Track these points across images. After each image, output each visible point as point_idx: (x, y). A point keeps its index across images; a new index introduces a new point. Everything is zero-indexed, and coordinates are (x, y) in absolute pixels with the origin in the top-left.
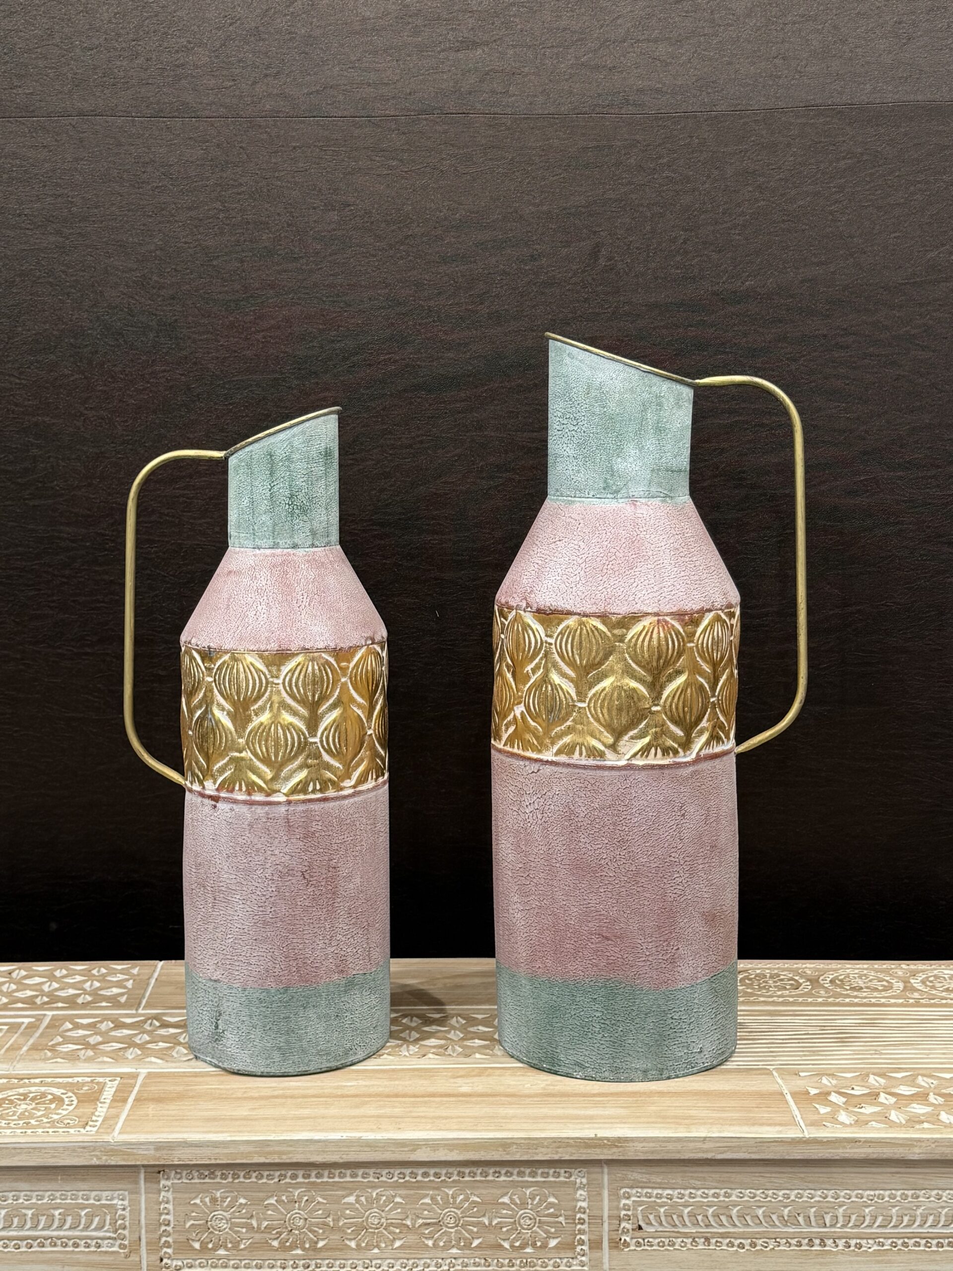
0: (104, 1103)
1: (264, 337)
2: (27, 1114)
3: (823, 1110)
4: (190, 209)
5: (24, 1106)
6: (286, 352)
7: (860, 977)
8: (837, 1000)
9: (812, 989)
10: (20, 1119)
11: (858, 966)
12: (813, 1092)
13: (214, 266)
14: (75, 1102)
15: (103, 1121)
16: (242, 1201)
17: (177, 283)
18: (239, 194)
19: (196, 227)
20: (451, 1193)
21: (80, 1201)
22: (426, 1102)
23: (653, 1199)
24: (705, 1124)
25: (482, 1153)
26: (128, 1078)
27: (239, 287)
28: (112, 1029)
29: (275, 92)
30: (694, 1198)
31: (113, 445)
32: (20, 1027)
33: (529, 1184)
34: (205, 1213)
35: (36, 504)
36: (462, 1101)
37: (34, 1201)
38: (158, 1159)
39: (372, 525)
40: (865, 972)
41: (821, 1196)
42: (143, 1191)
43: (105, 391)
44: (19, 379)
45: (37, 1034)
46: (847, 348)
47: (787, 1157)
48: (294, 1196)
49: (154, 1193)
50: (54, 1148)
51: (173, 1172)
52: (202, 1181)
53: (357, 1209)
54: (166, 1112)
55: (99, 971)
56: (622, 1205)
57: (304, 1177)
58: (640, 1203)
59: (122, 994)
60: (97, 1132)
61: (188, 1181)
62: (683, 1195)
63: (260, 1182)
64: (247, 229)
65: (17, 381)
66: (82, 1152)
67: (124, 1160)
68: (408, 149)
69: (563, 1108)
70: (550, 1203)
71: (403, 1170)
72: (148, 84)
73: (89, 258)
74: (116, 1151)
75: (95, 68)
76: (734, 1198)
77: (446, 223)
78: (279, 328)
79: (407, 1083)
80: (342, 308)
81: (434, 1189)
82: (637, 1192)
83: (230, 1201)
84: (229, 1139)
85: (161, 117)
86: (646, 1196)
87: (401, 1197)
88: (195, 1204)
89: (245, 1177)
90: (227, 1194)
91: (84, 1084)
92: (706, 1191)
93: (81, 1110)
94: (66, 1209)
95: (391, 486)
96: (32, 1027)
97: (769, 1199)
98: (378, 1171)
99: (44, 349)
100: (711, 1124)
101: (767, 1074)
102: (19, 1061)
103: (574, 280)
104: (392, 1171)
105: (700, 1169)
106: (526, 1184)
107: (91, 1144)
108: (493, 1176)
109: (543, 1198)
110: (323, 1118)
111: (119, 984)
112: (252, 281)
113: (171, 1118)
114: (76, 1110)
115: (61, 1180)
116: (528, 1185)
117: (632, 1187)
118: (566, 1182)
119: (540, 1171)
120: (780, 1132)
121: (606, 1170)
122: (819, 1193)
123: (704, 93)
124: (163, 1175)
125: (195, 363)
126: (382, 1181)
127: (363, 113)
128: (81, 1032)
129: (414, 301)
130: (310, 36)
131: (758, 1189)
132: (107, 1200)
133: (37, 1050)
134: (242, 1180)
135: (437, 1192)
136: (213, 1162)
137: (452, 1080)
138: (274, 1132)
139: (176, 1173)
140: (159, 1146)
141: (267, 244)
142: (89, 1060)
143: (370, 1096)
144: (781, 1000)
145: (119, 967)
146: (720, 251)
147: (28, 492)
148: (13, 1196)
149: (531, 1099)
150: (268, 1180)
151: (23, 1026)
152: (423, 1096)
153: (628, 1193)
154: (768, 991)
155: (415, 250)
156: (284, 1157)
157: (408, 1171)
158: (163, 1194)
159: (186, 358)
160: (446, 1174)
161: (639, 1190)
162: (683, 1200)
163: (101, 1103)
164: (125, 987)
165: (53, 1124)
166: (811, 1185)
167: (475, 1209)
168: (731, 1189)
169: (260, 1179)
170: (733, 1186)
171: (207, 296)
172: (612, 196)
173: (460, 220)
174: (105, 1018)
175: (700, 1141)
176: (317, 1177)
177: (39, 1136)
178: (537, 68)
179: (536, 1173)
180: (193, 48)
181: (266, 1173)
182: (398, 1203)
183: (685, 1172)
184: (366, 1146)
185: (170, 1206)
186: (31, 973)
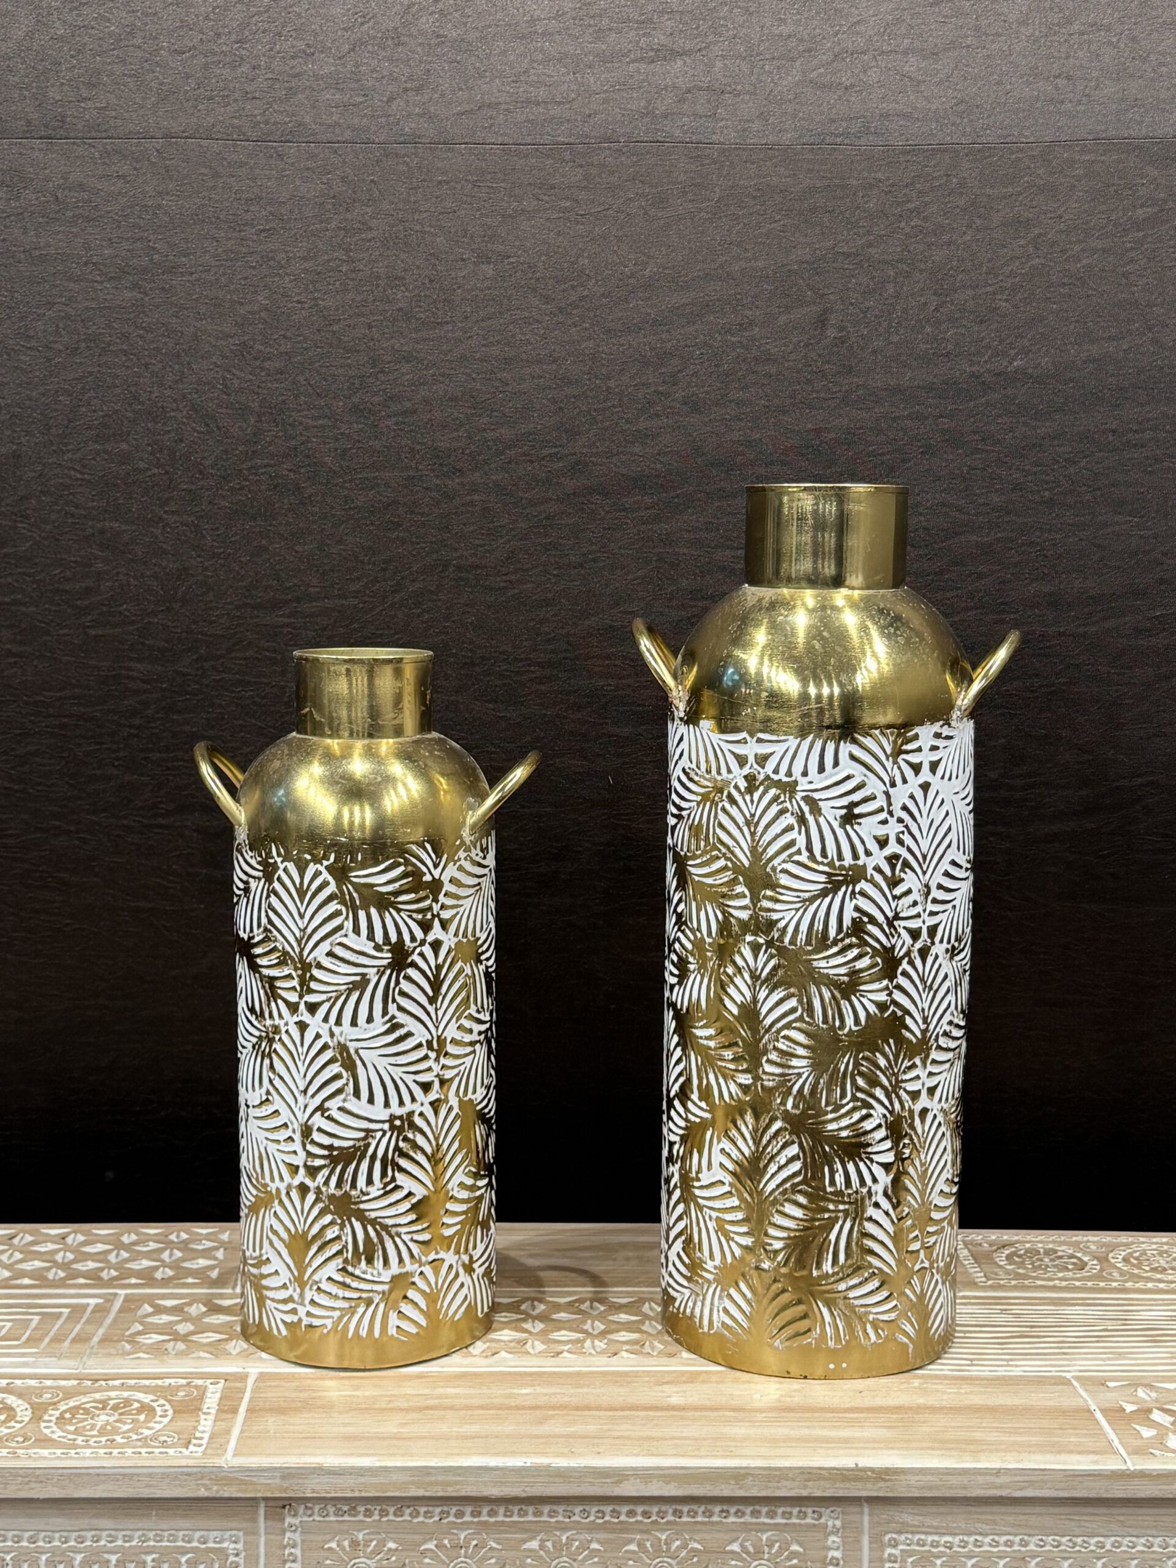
0: (208, 1413)
1: (396, 424)
2: (109, 1428)
3: (1147, 1433)
4: (304, 258)
5: (104, 1418)
6: (425, 444)
7: (1161, 1254)
8: (1137, 1285)
9: (1102, 1270)
10: (101, 1433)
11: (1154, 1240)
12: (1129, 1408)
13: (334, 333)
14: (170, 1413)
15: (211, 1438)
16: (392, 1545)
17: (286, 353)
18: (370, 240)
19: (312, 282)
20: (664, 1537)
21: (180, 1544)
22: (626, 1417)
23: (927, 1548)
24: (997, 1451)
25: (708, 1487)
26: (235, 1380)
27: (366, 359)
28: (204, 1314)
29: (417, 110)
30: (980, 1547)
31: (199, 560)
32: (85, 1311)
33: (767, 1527)
34: (343, 1560)
35: (100, 632)
36: (673, 1416)
37: (120, 1543)
38: (285, 1490)
39: (529, 665)
40: (1166, 1247)
41: (1144, 1545)
42: (262, 1531)
43: (191, 490)
44: (81, 472)
45: (108, 1321)
46: (1142, 446)
47: (1105, 1496)
48: (459, 1539)
49: (277, 1534)
50: (150, 1475)
51: (303, 1507)
52: (340, 1519)
53: (541, 1557)
54: (291, 1427)
55: (178, 1236)
56: (886, 1555)
57: (472, 1515)
58: (911, 1553)
59: (212, 1268)
60: (204, 1453)
61: (321, 1519)
62: (967, 1543)
63: (416, 1520)
64: (378, 286)
65: (79, 476)
66: (186, 1480)
67: (239, 1491)
68: (585, 187)
69: (808, 1427)
70: (792, 1553)
71: (602, 1508)
72: (254, 98)
73: (174, 320)
74: (231, 1479)
75: (188, 76)
76: (1032, 1547)
77: (631, 281)
78: (415, 412)
79: (599, 1391)
80: (497, 388)
81: (642, 1532)
82: (907, 1539)
83: (375, 1546)
84: (378, 1464)
85: (270, 141)
86: (918, 1544)
87: (599, 1542)
88: (330, 1549)
89: (395, 1515)
90: (372, 1537)
91: (178, 1388)
92: (996, 1538)
93: (180, 1423)
94: (162, 1554)
95: (555, 615)
96: (101, 1311)
97: (1078, 1548)
98: (569, 1508)
99: (114, 435)
100: (1005, 1451)
101: (1065, 1384)
102: (89, 1356)
103: (793, 357)
104: (587, 1508)
105: (988, 1509)
106: (761, 1527)
107: (195, 1470)
108: (720, 1516)
109: (784, 1546)
110: (497, 1437)
111: (206, 1253)
112: (382, 352)
113: (296, 1435)
114: (174, 1424)
115: (157, 1515)
116: (764, 1528)
117: (900, 1532)
118: (814, 1525)
119: (780, 1511)
120: (1096, 1462)
121: (866, 1510)
122: (1143, 1540)
123: (965, 120)
124: (289, 1511)
125: (308, 457)
126: (574, 1522)
127: (529, 140)
128: (165, 1318)
129: (589, 379)
130: (463, 40)
131: (1064, 1536)
132: (215, 1542)
133: (111, 1341)
134: (391, 1517)
135: (646, 1536)
136: (357, 1494)
137: (660, 1388)
138: (435, 1455)
139: (306, 1508)
140: (287, 1473)
141: (401, 305)
142: (181, 1354)
143: (553, 1408)
144: (1064, 1284)
145: (204, 1231)
146: (982, 322)
147: (89, 618)
148: (93, 1537)
149: (764, 1415)
150: (426, 1517)
151: (89, 1309)
152: (623, 1409)
153: (895, 1539)
154: (1047, 1272)
155: (592, 314)
156: (450, 1489)
157: (608, 1509)
158: (288, 1535)
159: (296, 449)
160: (658, 1513)
161: (910, 1536)
162: (966, 1550)
163: (204, 1413)
164: (215, 1259)
165: (145, 1441)
166: (1131, 1531)
167: (695, 1559)
168: (1029, 1535)
169: (416, 1517)
170: (1032, 1532)
171: (324, 370)
172: (846, 249)
173: (650, 277)
174: (194, 1300)
175: (992, 1474)
176: (489, 1515)
177: (128, 1458)
178: (754, 85)
179: (776, 1513)
180: (313, 54)
181: (422, 1510)
182: (595, 1550)
183: (970, 1513)
184: (556, 1476)
185: (297, 1552)
186: (90, 1238)
